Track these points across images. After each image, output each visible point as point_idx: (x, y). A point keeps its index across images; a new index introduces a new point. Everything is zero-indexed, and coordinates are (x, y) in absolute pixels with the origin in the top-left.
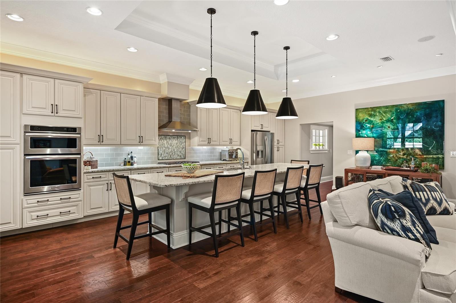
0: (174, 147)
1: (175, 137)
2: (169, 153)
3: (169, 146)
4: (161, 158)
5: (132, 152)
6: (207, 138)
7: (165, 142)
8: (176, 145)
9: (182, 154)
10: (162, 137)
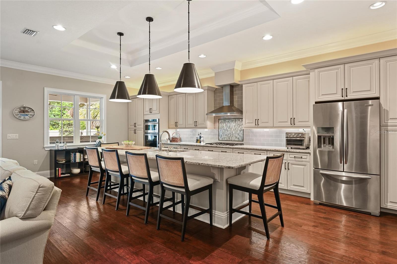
2: (227, 135)
3: (228, 128)
4: (221, 139)
6: (255, 120)
7: (225, 125)
8: (234, 128)
10: (222, 120)
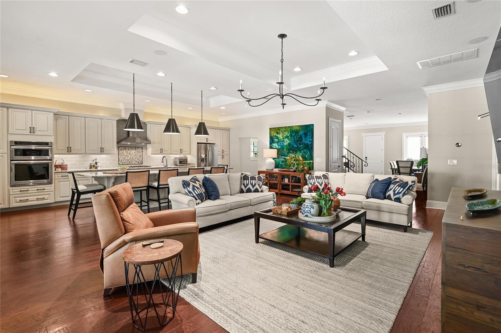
0: (133, 155)
1: (133, 148)
2: (128, 160)
3: (128, 155)
4: (121, 164)
5: (96, 159)
6: (160, 149)
7: (125, 151)
9: (140, 160)
10: (122, 148)
